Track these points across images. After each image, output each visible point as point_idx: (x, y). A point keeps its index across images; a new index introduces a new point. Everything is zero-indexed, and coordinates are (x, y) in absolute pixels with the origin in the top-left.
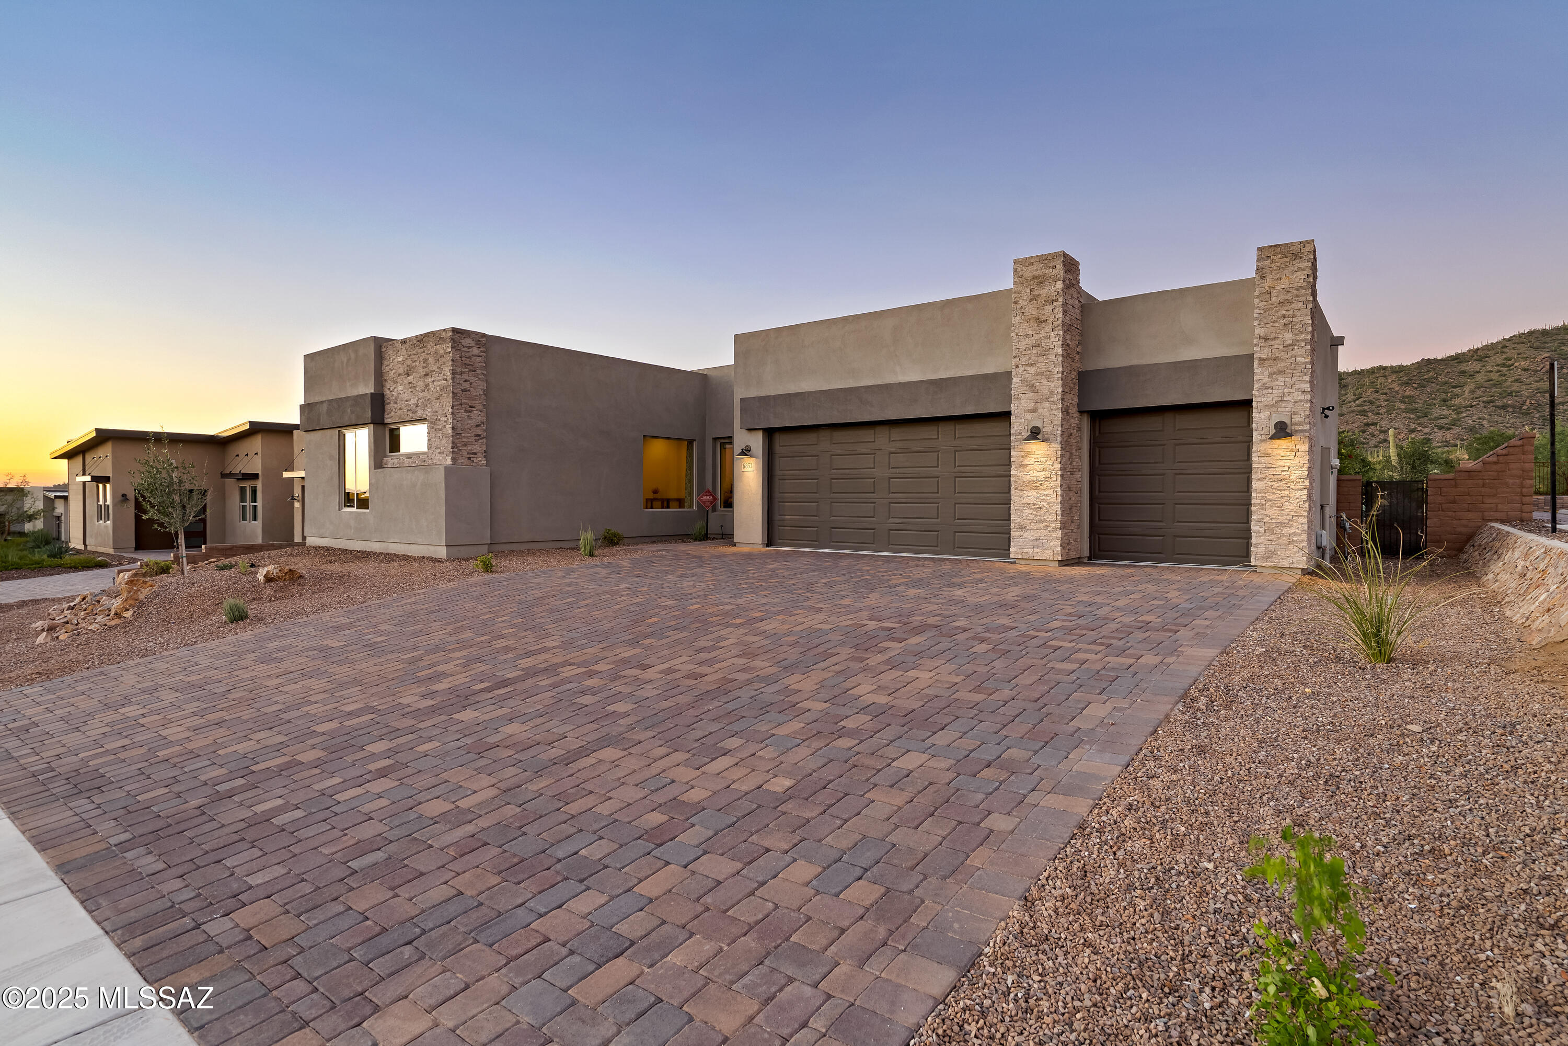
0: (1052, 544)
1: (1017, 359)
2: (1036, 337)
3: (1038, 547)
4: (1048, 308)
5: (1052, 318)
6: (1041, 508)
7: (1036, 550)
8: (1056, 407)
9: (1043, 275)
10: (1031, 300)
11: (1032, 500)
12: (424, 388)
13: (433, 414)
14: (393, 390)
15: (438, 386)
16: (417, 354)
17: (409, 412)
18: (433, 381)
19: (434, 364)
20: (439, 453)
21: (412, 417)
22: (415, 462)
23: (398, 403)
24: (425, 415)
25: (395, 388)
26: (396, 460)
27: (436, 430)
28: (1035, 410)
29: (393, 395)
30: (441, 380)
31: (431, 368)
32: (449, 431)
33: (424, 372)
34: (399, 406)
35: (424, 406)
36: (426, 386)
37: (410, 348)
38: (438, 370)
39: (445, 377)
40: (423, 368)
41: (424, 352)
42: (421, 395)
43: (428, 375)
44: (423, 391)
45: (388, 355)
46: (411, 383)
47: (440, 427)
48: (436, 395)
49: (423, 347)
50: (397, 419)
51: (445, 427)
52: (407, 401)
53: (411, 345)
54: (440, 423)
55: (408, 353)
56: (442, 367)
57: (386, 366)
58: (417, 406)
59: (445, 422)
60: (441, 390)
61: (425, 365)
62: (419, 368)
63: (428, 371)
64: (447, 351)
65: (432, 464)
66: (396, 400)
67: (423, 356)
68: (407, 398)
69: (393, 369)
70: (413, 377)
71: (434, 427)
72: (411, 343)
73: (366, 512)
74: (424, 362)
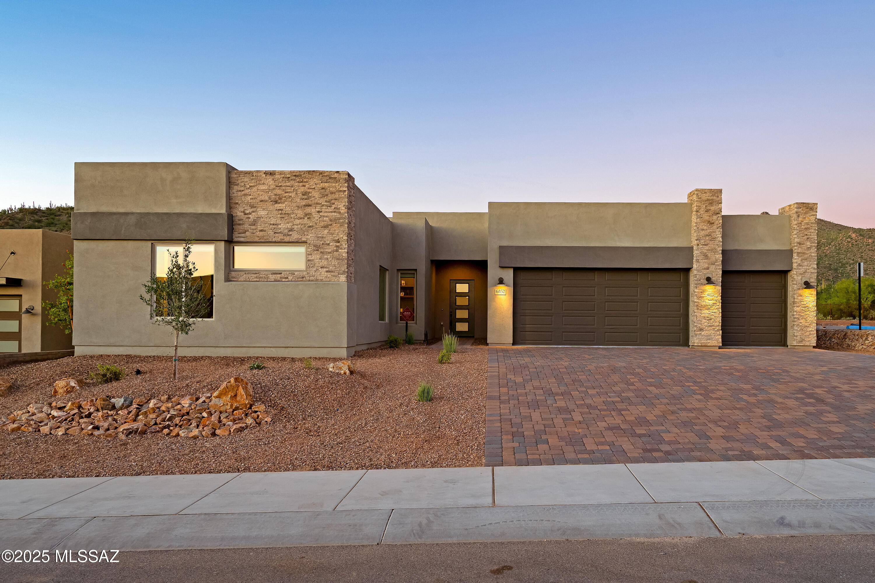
0: (717, 338)
1: (698, 241)
2: (709, 231)
3: (709, 339)
4: (715, 217)
5: (717, 222)
6: (711, 319)
7: (709, 341)
8: (719, 267)
9: (712, 200)
10: (706, 211)
11: (707, 315)
12: (302, 216)
13: (316, 239)
14: (250, 214)
15: (326, 217)
16: (292, 187)
17: (277, 235)
18: (319, 212)
19: (321, 198)
20: (327, 272)
21: (283, 240)
22: (287, 278)
23: (257, 226)
24: (303, 239)
25: (253, 212)
26: (252, 275)
27: (321, 252)
28: (708, 268)
29: (249, 218)
30: (332, 212)
31: (316, 201)
32: (344, 255)
33: (304, 203)
34: (259, 228)
35: (302, 232)
36: (306, 215)
37: (281, 180)
38: (326, 203)
39: (337, 210)
40: (303, 199)
41: (304, 186)
42: (298, 221)
43: (310, 206)
44: (301, 218)
45: (242, 182)
46: (281, 210)
47: (327, 250)
48: (322, 224)
49: (302, 182)
50: (257, 239)
51: (337, 251)
52: (273, 225)
53: (283, 177)
54: (328, 247)
55: (277, 184)
56: (333, 201)
57: (240, 191)
58: (291, 230)
59: (337, 246)
60: (331, 220)
61: (306, 197)
62: (294, 199)
63: (310, 203)
64: (341, 189)
65: (317, 280)
66: (254, 223)
67: (302, 189)
68: (275, 223)
69: (250, 195)
70: (284, 205)
71: (318, 250)
72: (283, 176)
73: (208, 321)
74: (303, 195)
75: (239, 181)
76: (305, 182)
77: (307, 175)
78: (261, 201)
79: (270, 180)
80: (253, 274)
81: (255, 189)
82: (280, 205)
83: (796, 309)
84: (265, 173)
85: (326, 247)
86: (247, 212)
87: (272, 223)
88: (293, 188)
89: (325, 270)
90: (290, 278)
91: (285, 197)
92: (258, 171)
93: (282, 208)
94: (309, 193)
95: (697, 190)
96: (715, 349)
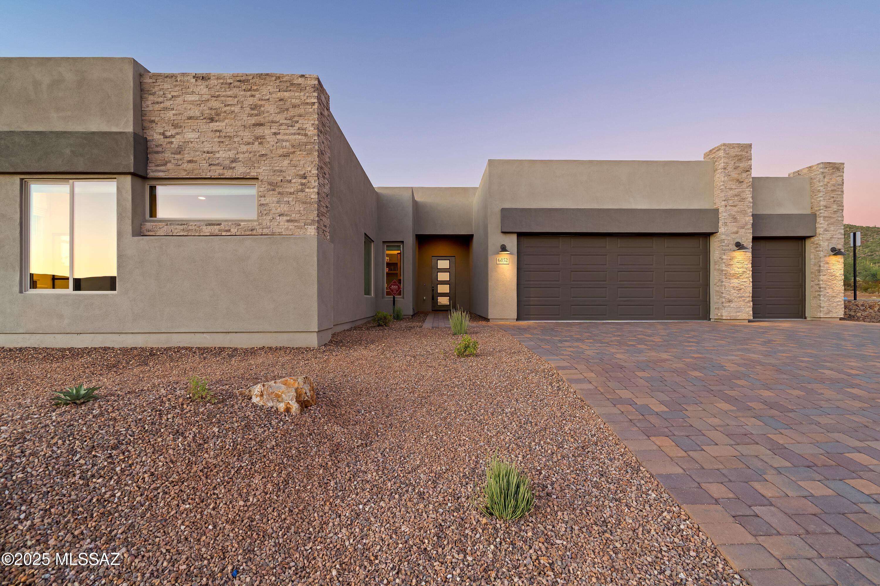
0: (747, 310)
1: (726, 202)
2: (737, 190)
3: (739, 312)
4: (744, 175)
5: (746, 181)
6: (740, 289)
7: (738, 314)
8: (749, 231)
9: (741, 155)
10: (735, 169)
11: (736, 285)
12: (251, 141)
13: (272, 174)
14: (172, 136)
15: (287, 141)
16: (235, 97)
17: (213, 168)
18: (275, 134)
19: (278, 113)
20: (288, 221)
21: (223, 174)
22: (229, 231)
23: (184, 154)
24: (252, 174)
25: (178, 134)
26: (177, 227)
27: (279, 193)
28: (737, 233)
29: (172, 143)
30: (294, 134)
31: (271, 118)
32: (313, 196)
33: (253, 120)
34: (187, 157)
35: (251, 163)
36: (257, 138)
37: (218, 87)
38: (285, 121)
39: (302, 132)
40: (251, 115)
41: (253, 96)
42: (244, 148)
43: (261, 125)
44: (249, 144)
45: (160, 90)
46: (220, 131)
47: (287, 190)
48: (280, 151)
49: (250, 90)
50: (183, 175)
51: (302, 191)
52: (208, 153)
53: (222, 84)
54: (289, 185)
55: (212, 92)
56: (296, 119)
57: (158, 103)
58: (234, 161)
59: (302, 184)
60: (293, 146)
61: (255, 112)
62: (239, 115)
63: (262, 120)
64: (308, 101)
65: (273, 234)
66: (179, 151)
67: (251, 101)
68: (210, 150)
69: (173, 109)
70: (224, 124)
71: (274, 190)
72: (222, 81)
73: (107, 295)
74: (252, 109)
75: (156, 89)
76: (255, 90)
77: (257, 81)
78: (190, 118)
79: (202, 88)
80: (178, 225)
81: (179, 100)
82: (218, 124)
83: (822, 278)
84: (194, 77)
85: (285, 185)
86: (168, 134)
87: (205, 150)
88: (236, 100)
89: (285, 218)
90: (234, 231)
91: (225, 112)
92: (183, 74)
93: (220, 128)
94: (261, 106)
95: (724, 145)
96: (746, 323)
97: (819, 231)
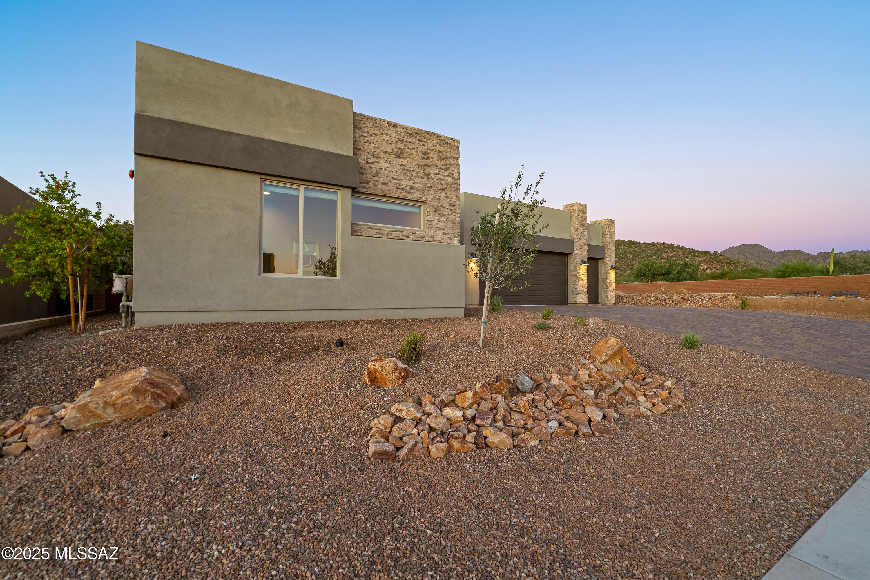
0: (586, 298)
1: (577, 236)
2: (582, 230)
3: (582, 299)
4: (584, 222)
5: (585, 225)
6: (583, 287)
7: (582, 301)
8: (586, 254)
9: (583, 211)
10: (581, 218)
11: (582, 284)
12: (422, 176)
13: (435, 200)
14: (372, 163)
15: (443, 180)
16: (413, 144)
17: (399, 191)
18: (437, 174)
19: (438, 160)
20: (444, 234)
21: (405, 196)
22: (408, 237)
23: (380, 178)
24: (423, 199)
25: (376, 162)
26: (375, 230)
27: (439, 214)
28: (582, 254)
29: (371, 168)
30: (447, 176)
31: (434, 163)
32: (457, 219)
33: (424, 162)
34: (382, 180)
35: (421, 191)
36: (426, 175)
37: (403, 134)
38: (442, 167)
39: (451, 175)
40: (422, 158)
41: (424, 145)
42: (418, 180)
43: (429, 166)
44: (421, 178)
45: (365, 127)
46: (404, 165)
47: (443, 213)
48: (440, 186)
49: (422, 141)
50: (380, 192)
51: (452, 214)
52: (396, 179)
53: (405, 132)
54: (444, 209)
55: (399, 137)
56: (448, 166)
57: (363, 136)
58: (412, 188)
59: (452, 210)
60: (447, 184)
61: (425, 157)
62: (415, 156)
63: (429, 164)
64: (455, 156)
65: (435, 241)
66: (377, 174)
67: (422, 148)
68: (397, 177)
69: (373, 143)
70: (406, 161)
71: (436, 212)
72: (405, 130)
73: (333, 280)
74: (423, 154)
75: (362, 126)
76: (425, 142)
77: (426, 135)
78: (385, 152)
79: (392, 132)
80: (376, 229)
81: (377, 138)
82: (402, 160)
83: (608, 281)
84: (388, 123)
85: (442, 209)
86: (370, 161)
87: (394, 177)
88: (414, 145)
89: (442, 231)
90: (412, 237)
91: (407, 153)
92: (381, 120)
93: (403, 163)
94: (429, 153)
95: (577, 204)
96: (584, 305)
97: (607, 255)
